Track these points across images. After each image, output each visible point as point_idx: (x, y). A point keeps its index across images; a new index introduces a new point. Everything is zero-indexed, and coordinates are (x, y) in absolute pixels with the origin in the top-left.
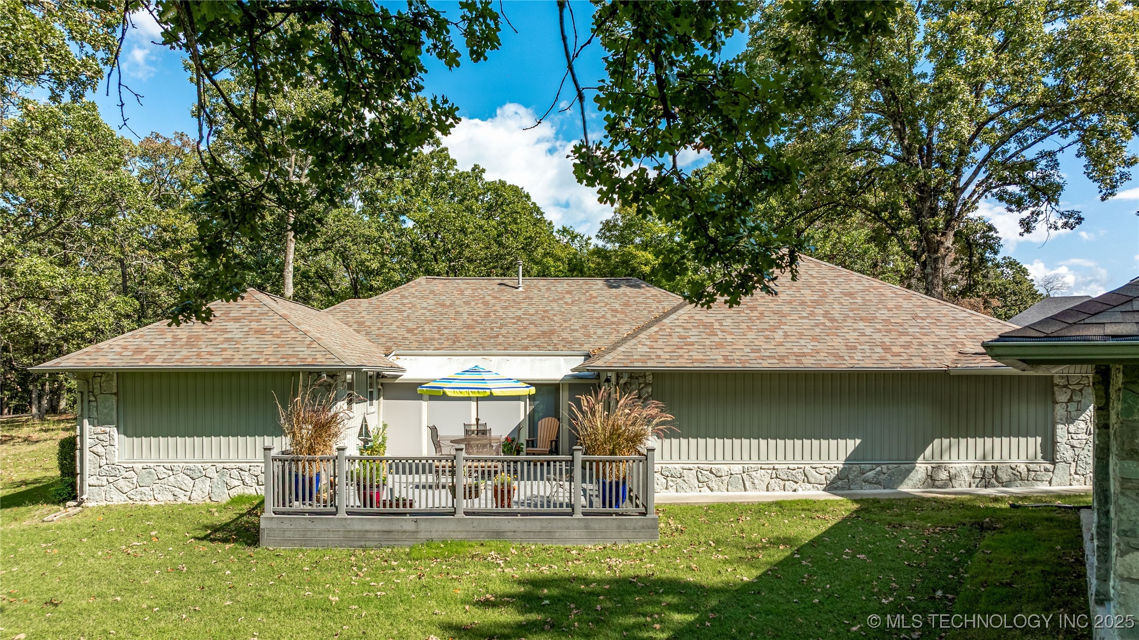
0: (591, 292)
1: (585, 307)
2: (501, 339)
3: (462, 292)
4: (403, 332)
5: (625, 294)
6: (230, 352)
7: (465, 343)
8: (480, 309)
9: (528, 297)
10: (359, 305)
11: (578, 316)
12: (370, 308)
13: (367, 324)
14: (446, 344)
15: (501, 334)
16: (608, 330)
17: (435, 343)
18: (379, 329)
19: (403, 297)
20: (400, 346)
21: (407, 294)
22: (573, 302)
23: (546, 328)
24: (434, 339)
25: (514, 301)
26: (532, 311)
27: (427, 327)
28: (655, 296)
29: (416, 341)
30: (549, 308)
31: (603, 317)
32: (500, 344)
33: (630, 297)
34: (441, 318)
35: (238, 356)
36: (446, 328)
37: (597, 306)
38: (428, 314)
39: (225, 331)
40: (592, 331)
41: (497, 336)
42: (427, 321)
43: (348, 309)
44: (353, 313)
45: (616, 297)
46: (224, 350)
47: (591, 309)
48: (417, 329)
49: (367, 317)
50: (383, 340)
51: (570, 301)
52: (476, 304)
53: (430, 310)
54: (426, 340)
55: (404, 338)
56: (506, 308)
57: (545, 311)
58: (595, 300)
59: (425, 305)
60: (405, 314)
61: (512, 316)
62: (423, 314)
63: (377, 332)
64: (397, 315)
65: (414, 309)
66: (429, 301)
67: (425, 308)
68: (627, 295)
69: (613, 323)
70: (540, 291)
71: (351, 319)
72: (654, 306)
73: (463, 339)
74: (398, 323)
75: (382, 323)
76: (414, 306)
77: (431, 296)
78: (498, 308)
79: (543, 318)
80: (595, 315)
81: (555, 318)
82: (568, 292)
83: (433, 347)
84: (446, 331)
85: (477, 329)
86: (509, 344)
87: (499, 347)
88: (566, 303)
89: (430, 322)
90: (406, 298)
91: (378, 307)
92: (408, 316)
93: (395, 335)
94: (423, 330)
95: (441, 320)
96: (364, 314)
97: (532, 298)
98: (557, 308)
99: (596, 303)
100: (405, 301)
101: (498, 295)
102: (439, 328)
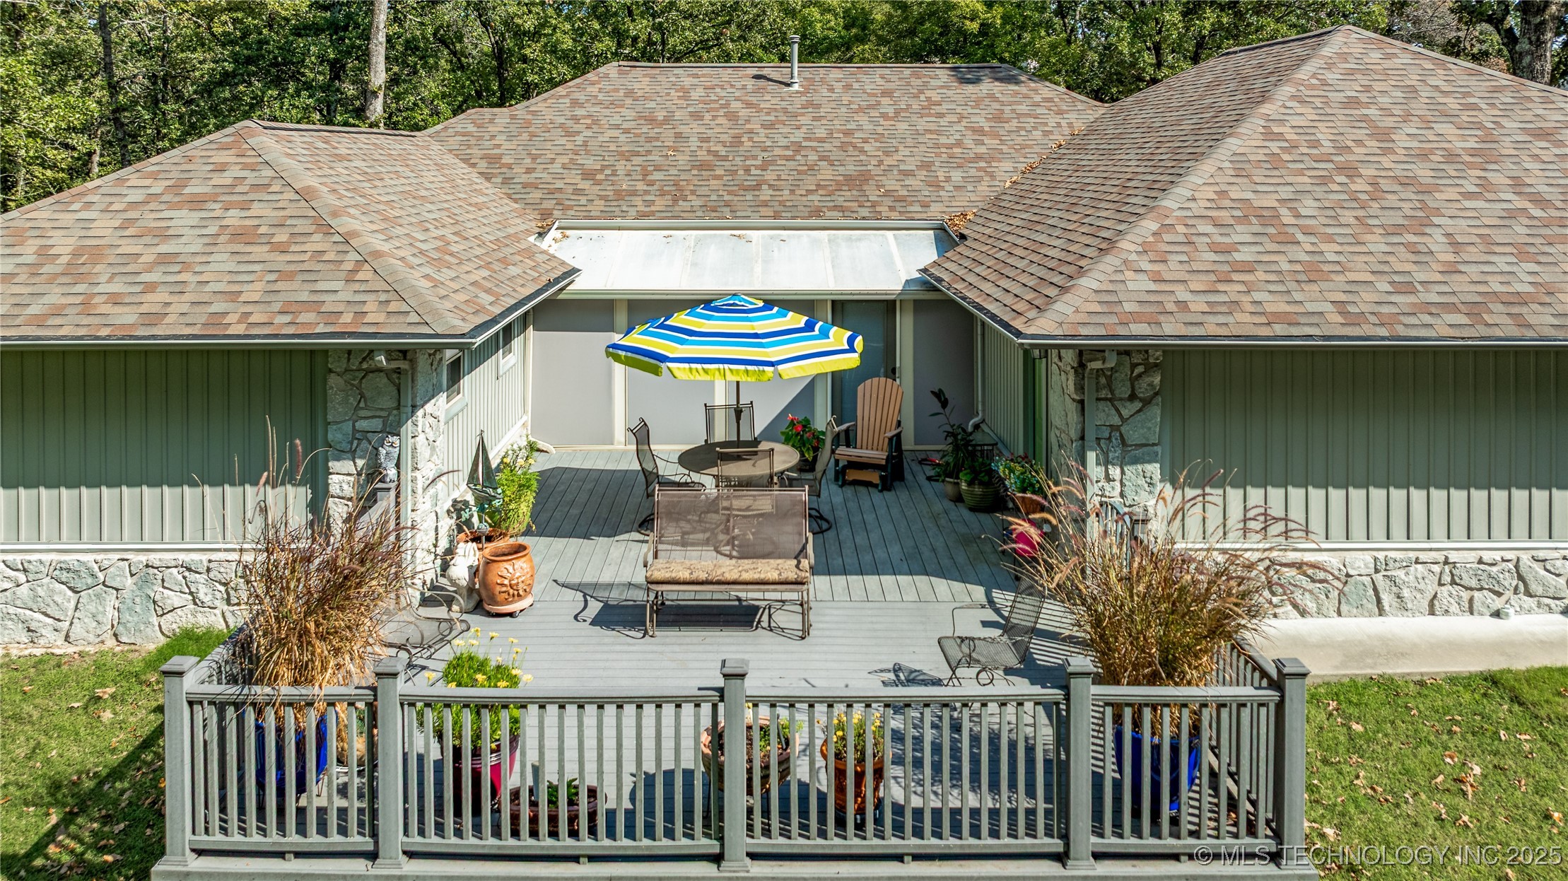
0: (928, 93)
1: (922, 124)
2: (766, 193)
3: (685, 93)
4: (574, 177)
5: (992, 97)
6: (161, 296)
7: (697, 202)
8: (721, 128)
9: (810, 104)
10: (491, 121)
11: (909, 142)
12: (513, 127)
13: (506, 160)
14: (660, 203)
15: (765, 182)
16: (973, 172)
17: (638, 201)
18: (529, 171)
19: (575, 103)
20: (570, 208)
21: (582, 98)
22: (897, 113)
23: (851, 169)
24: (634, 193)
25: (785, 111)
26: (821, 133)
27: (621, 167)
28: (1050, 100)
29: (601, 198)
30: (852, 126)
31: (959, 143)
32: (765, 204)
33: (1003, 104)
34: (648, 146)
35: (180, 305)
36: (658, 169)
37: (943, 122)
38: (623, 138)
39: (163, 235)
40: (941, 175)
41: (758, 187)
42: (621, 154)
43: (471, 128)
44: (480, 138)
45: (978, 103)
46: (150, 287)
47: (933, 127)
48: (602, 170)
49: (507, 145)
50: (537, 195)
51: (891, 111)
52: (714, 118)
53: (627, 131)
54: (619, 195)
55: (578, 192)
56: (770, 126)
57: (848, 133)
58: (938, 109)
59: (616, 120)
60: (579, 139)
61: (783, 142)
62: (614, 139)
63: (525, 178)
64: (563, 141)
65: (595, 128)
66: (624, 112)
67: (617, 127)
68: (996, 100)
69: (979, 157)
70: (832, 90)
71: (475, 151)
72: (1052, 122)
73: (693, 193)
74: (565, 160)
75: (534, 159)
76: (596, 122)
77: (629, 101)
78: (755, 126)
79: (843, 147)
80: (943, 140)
81: (867, 147)
82: (887, 93)
83: (633, 212)
84: (657, 176)
85: (719, 172)
86: (782, 203)
87: (764, 211)
88: (885, 116)
89: (627, 156)
90: (581, 106)
91: (528, 124)
92: (585, 144)
93: (559, 184)
94: (614, 173)
95: (649, 152)
96: (500, 139)
97: (819, 106)
98: (868, 127)
99: (941, 115)
100: (580, 112)
101: (754, 100)
102: (644, 168)
